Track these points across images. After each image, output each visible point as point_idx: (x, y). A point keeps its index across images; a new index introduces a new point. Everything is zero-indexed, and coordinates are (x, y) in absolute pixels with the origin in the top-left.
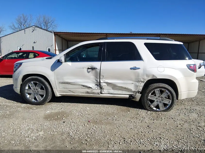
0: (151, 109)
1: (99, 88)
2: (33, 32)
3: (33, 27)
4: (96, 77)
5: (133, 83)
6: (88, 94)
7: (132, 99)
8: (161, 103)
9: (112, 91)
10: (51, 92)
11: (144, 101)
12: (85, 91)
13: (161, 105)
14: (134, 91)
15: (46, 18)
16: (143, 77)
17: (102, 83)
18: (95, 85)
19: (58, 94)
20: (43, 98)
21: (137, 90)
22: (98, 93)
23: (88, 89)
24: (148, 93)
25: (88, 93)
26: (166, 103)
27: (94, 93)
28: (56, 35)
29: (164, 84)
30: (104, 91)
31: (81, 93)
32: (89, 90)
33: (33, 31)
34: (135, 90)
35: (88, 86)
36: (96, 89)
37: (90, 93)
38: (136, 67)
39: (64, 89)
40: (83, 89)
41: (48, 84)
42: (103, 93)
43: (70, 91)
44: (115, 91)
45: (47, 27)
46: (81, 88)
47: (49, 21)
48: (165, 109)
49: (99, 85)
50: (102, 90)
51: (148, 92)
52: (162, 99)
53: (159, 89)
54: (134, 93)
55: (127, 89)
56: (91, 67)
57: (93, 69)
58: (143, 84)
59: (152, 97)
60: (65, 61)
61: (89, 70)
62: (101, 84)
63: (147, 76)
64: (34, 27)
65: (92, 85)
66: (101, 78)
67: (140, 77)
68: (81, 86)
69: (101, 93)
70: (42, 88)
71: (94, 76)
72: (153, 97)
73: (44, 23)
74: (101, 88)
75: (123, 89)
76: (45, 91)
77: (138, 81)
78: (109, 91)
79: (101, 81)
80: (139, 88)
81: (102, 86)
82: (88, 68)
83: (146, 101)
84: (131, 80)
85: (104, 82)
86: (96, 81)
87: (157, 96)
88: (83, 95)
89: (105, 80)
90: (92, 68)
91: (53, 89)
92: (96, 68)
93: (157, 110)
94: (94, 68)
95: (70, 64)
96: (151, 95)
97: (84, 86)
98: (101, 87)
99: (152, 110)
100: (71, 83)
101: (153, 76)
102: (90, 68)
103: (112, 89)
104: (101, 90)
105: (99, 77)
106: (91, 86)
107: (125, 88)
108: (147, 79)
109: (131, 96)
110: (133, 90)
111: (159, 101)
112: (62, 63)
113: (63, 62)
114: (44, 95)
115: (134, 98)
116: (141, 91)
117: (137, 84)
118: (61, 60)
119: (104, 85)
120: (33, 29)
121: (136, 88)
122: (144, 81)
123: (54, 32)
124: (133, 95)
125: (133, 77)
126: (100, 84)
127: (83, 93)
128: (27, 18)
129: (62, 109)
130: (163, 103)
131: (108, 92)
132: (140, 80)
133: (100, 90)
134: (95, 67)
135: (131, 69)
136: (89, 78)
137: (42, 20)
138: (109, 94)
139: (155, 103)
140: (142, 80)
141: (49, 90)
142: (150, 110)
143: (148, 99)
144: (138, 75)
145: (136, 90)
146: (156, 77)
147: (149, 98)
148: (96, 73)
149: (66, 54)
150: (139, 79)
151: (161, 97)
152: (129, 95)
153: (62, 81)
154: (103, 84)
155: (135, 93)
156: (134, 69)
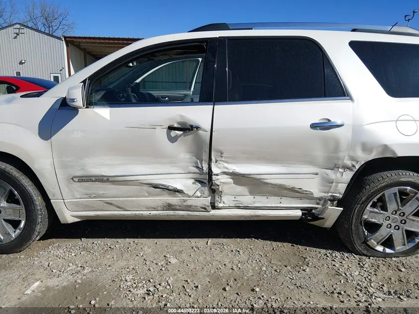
0: (368, 251)
1: (206, 190)
2: (15, 38)
3: (15, 27)
4: (199, 157)
5: (317, 174)
6: (171, 213)
7: (310, 220)
8: (400, 231)
9: (248, 199)
10: (45, 212)
11: (351, 228)
12: (160, 203)
13: (398, 237)
14: (320, 199)
15: (48, 9)
16: (352, 154)
17: (217, 175)
18: (193, 183)
19: (68, 216)
20: (18, 231)
21: (330, 194)
22: (205, 208)
23: (169, 194)
24: (363, 203)
25: (170, 207)
26: (413, 229)
27: (190, 209)
28: (69, 44)
29: (411, 173)
30: (224, 198)
31: (148, 209)
32: (174, 200)
33: (15, 35)
34: (323, 195)
35: (170, 188)
36: (198, 194)
37: (178, 207)
38: (329, 120)
39: (90, 197)
40: (153, 196)
41: (30, 183)
42: (221, 205)
43: (111, 204)
44: (258, 198)
45: (51, 29)
46: (147, 195)
47: (56, 16)
48: (408, 248)
49: (207, 181)
50: (217, 198)
51: (364, 199)
52: (404, 218)
53: (396, 189)
54: (318, 204)
55: (298, 192)
56: (179, 123)
57: (187, 128)
58: (348, 176)
59: (376, 215)
60: (89, 104)
61: (174, 133)
62: (214, 177)
63: (365, 148)
64: (18, 26)
65: (184, 183)
66: (213, 158)
67: (341, 154)
68: (146, 188)
69: (214, 207)
70: (11, 199)
71: (191, 152)
72: (377, 213)
73: (44, 21)
74: (214, 191)
75: (286, 191)
76: (21, 208)
77: (335, 167)
78: (238, 198)
79: (215, 170)
80: (336, 186)
81: (219, 184)
82: (171, 128)
83: (357, 229)
84: (311, 163)
85: (224, 173)
86: (196, 170)
87: (389, 211)
88: (155, 215)
89: (226, 165)
90: (184, 127)
91: (49, 200)
92: (198, 128)
93: (388, 251)
94: (192, 126)
95: (105, 112)
96: (372, 210)
97: (156, 187)
98: (212, 189)
99: (371, 252)
100: (111, 179)
101: (386, 148)
102: (176, 125)
103: (248, 194)
104: (213, 198)
105: (205, 157)
106: (179, 187)
107: (293, 190)
108: (364, 158)
109: (307, 212)
110: (317, 194)
111: (393, 225)
112: (75, 110)
113: (81, 108)
114: (20, 222)
115: (316, 218)
116: (341, 196)
117: (332, 174)
118: (73, 100)
119: (223, 183)
120: (17, 31)
121: (327, 189)
122: (354, 166)
123: (65, 38)
124: (316, 208)
125: (319, 154)
126: (210, 179)
127: (155, 209)
128: (4, 9)
129: (86, 271)
130: (407, 231)
131: (238, 202)
132: (340, 163)
133: (209, 198)
134: (194, 124)
135: (314, 126)
136: (172, 161)
137: (38, 13)
138: (239, 207)
139: (383, 233)
140: (349, 163)
141: (37, 203)
142: (365, 252)
143: (361, 221)
144: (336, 146)
145: (326, 195)
146: (394, 152)
147: (365, 217)
148: (198, 142)
149: (91, 78)
150: (338, 159)
151: (400, 212)
152: (301, 210)
153: (79, 173)
154: (221, 180)
155: (322, 202)
156: (325, 126)
